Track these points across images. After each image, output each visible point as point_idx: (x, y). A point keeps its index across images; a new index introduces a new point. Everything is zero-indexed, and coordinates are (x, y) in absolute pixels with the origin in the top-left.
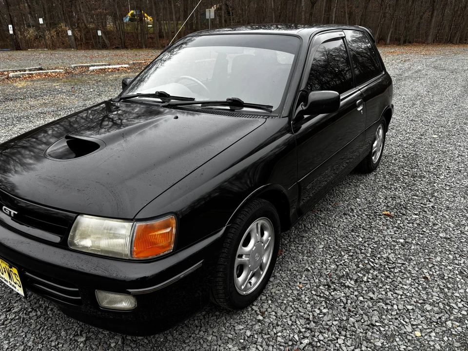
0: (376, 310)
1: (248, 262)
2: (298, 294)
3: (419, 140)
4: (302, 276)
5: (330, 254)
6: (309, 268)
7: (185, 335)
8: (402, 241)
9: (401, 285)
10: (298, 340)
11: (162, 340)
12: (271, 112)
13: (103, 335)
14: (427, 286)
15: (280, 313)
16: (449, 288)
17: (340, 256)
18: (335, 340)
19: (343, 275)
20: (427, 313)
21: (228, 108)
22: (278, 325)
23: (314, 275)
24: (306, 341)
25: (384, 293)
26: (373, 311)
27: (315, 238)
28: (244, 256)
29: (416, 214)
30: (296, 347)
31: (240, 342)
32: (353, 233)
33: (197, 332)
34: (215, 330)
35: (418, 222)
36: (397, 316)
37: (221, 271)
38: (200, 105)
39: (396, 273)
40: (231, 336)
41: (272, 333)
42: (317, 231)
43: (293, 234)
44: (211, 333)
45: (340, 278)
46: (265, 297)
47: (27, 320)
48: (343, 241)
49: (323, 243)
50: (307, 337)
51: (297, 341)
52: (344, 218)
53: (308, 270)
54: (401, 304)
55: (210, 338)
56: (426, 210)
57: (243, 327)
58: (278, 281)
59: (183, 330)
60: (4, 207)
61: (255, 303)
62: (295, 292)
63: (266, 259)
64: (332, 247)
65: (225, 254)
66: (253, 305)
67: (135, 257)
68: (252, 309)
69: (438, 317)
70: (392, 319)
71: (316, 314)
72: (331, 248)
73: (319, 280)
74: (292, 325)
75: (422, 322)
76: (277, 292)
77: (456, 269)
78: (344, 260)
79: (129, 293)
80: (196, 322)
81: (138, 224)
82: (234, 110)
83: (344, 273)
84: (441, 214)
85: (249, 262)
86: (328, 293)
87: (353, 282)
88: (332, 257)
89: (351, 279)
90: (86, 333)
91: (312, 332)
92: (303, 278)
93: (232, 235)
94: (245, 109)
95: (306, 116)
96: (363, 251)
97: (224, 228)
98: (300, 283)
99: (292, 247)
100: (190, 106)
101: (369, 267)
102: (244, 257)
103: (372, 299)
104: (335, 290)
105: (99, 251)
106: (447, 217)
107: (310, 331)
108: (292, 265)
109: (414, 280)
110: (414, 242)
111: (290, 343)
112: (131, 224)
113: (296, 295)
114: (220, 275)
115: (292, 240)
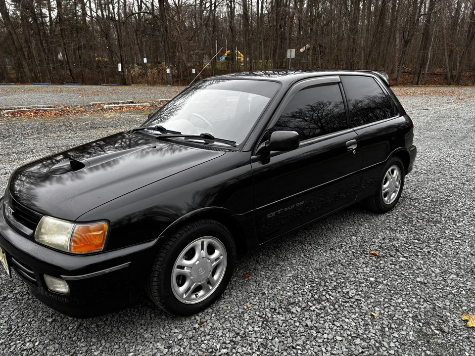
0: (304, 335)
1: (189, 274)
2: (242, 312)
3: (461, 186)
4: (255, 297)
5: (293, 283)
6: (266, 292)
7: (129, 330)
8: (372, 279)
9: (343, 318)
10: (218, 349)
11: (109, 331)
12: (235, 146)
13: (67, 320)
14: (370, 323)
15: (217, 324)
16: (390, 328)
17: (303, 285)
18: (250, 354)
19: (295, 302)
20: (353, 346)
21: (203, 141)
22: (209, 335)
23: (268, 298)
24: (225, 351)
25: (322, 322)
26: (301, 336)
27: (288, 267)
28: (186, 267)
29: (405, 257)
30: (213, 354)
31: (169, 343)
32: (328, 267)
33: (138, 329)
34: (154, 330)
35: (402, 264)
36: (321, 344)
37: (156, 277)
39: (346, 307)
40: (165, 336)
41: (200, 340)
42: (294, 262)
43: (270, 261)
44: (149, 331)
45: (290, 304)
46: (212, 310)
47: (20, 300)
48: (314, 273)
49: (293, 272)
50: (228, 348)
51: (218, 350)
52: (328, 252)
53: (264, 294)
54: (332, 334)
55: (146, 336)
56: (419, 254)
57: (178, 331)
58: (232, 299)
59: (129, 326)
61: (200, 314)
62: (241, 310)
63: (218, 277)
64: (299, 276)
65: (160, 262)
66: (198, 315)
67: (73, 251)
68: (195, 319)
69: (360, 351)
70: (316, 345)
71: (247, 331)
72: (298, 278)
73: (269, 304)
74: (222, 336)
75: (342, 353)
76: (225, 308)
77: (412, 312)
78: (304, 290)
80: (143, 321)
81: (78, 226)
82: (208, 144)
83: (297, 300)
84: (433, 260)
85: (191, 275)
86: (270, 315)
87: (299, 310)
88: (294, 285)
89: (299, 307)
90: (56, 316)
91: (235, 344)
92: (255, 300)
95: (271, 152)
96: (327, 284)
97: (156, 240)
98: (250, 303)
99: (262, 273)
101: (324, 298)
102: (185, 269)
103: (307, 325)
104: (279, 313)
105: (50, 244)
106: (438, 263)
107: (233, 344)
108: (252, 287)
109: (361, 315)
110: (385, 282)
111: (210, 350)
112: (73, 225)
113: (241, 313)
114: (155, 279)
115: (266, 266)
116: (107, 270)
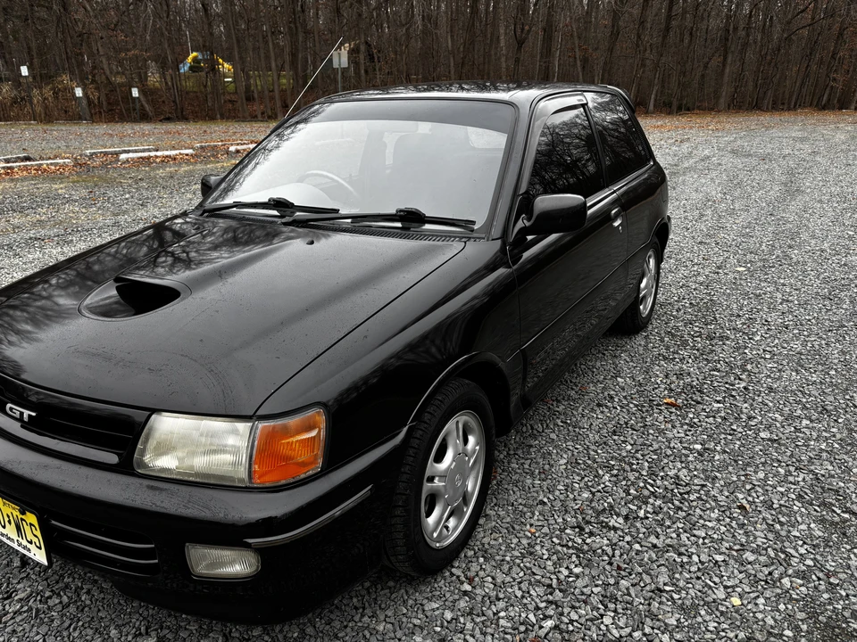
0: (663, 565)
1: (443, 490)
2: (529, 544)
3: (715, 276)
4: (533, 514)
5: (578, 474)
6: (545, 500)
7: (337, 624)
8: (698, 447)
9: (701, 521)
10: (535, 622)
11: (296, 635)
14: (746, 522)
15: (500, 577)
16: (782, 524)
17: (596, 476)
18: (598, 619)
19: (604, 510)
20: (749, 566)
21: (399, 225)
22: (499, 599)
23: (555, 511)
24: (549, 624)
25: (674, 535)
26: (658, 567)
27: (551, 448)
28: (437, 478)
29: (718, 402)
30: (532, 635)
31: (435, 632)
32: (616, 438)
33: (357, 618)
34: (389, 613)
35: (723, 414)
36: (699, 574)
37: (400, 506)
38: (349, 220)
39: (692, 501)
40: (419, 621)
41: (490, 613)
42: (553, 436)
43: (513, 442)
44: (382, 618)
45: (599, 513)
46: (473, 552)
47: (44, 612)
48: (599, 451)
49: (565, 456)
50: (551, 617)
51: (534, 625)
52: (598, 412)
53: (544, 503)
54: (704, 553)
55: (381, 628)
56: (734, 393)
57: (438, 606)
58: (494, 523)
59: (333, 616)
60: (9, 405)
61: (456, 564)
62: (525, 542)
63: (473, 485)
64: (581, 462)
65: (405, 476)
66: (453, 567)
67: (257, 482)
68: (452, 575)
69: (767, 573)
70: (691, 578)
71: (562, 577)
72: (579, 464)
73: (563, 519)
74: (523, 597)
75: (741, 582)
76: (492, 542)
77: (792, 490)
78: (604, 483)
79: (248, 546)
80: (355, 600)
81: (261, 425)
82: (408, 229)
83: (606, 505)
84: (760, 400)
85: (446, 490)
86: (580, 541)
87: (621, 520)
88: (583, 478)
89: (618, 515)
91: (557, 606)
92: (536, 518)
93: (417, 441)
94: (427, 226)
96: (634, 466)
97: (405, 429)
98: (531, 525)
99: (513, 465)
100: (331, 222)
101: (646, 493)
102: (436, 480)
103: (655, 546)
104: (591, 534)
105: (191, 475)
106: (771, 404)
107: (554, 606)
108: (515, 496)
109: (723, 512)
110: (718, 448)
111: (522, 628)
112: (250, 424)
113: (527, 546)
114: (398, 512)
115: (512, 452)
116: (337, 511)
